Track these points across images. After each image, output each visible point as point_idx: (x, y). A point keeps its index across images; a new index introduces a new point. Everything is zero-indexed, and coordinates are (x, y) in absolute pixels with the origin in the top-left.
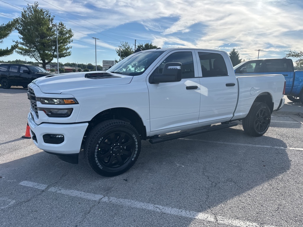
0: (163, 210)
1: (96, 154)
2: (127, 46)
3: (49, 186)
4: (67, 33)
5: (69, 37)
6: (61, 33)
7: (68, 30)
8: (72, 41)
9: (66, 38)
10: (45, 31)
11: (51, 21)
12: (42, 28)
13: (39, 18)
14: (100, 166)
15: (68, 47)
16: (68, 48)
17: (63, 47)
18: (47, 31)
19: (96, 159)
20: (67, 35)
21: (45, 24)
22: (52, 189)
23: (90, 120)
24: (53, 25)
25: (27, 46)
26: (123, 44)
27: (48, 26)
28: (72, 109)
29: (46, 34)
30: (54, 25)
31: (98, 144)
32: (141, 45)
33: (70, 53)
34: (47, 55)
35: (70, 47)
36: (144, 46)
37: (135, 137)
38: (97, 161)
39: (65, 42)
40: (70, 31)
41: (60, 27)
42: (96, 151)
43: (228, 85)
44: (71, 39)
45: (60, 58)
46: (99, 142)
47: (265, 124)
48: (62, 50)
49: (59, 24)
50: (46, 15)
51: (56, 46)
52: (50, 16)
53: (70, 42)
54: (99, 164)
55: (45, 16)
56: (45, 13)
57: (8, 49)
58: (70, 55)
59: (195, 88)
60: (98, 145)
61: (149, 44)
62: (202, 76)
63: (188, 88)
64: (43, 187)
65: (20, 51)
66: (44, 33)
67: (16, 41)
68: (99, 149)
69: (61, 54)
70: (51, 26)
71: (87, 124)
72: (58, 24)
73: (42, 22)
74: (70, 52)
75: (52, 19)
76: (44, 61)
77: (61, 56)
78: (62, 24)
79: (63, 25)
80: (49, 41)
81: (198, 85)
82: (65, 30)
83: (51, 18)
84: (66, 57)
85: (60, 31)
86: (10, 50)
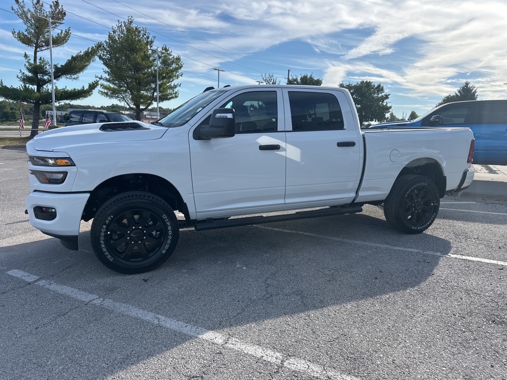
0: (162, 323)
1: (102, 238)
2: (273, 80)
3: (40, 278)
4: (173, 62)
5: (176, 69)
6: (165, 62)
7: (175, 57)
8: (182, 75)
9: (172, 71)
10: (139, 60)
11: (150, 44)
12: (135, 55)
13: (133, 41)
14: (109, 257)
15: (176, 84)
16: (175, 87)
17: (168, 84)
18: (143, 59)
19: (103, 246)
20: (174, 66)
21: (141, 49)
22: (41, 283)
23: (92, 189)
24: (153, 50)
25: (115, 84)
26: (265, 78)
27: (145, 52)
28: (66, 173)
29: (140, 64)
30: (154, 52)
31: (105, 224)
32: (295, 78)
33: (177, 95)
34: (142, 97)
35: (177, 85)
36: (299, 80)
37: (166, 218)
38: (104, 250)
39: (170, 77)
40: (178, 59)
41: (164, 53)
42: (102, 234)
43: (340, 145)
44: (180, 71)
45: (162, 101)
46: (107, 222)
47: (428, 214)
48: (165, 90)
49: (163, 49)
50: (143, 36)
51: (155, 82)
52: (148, 38)
53: (178, 76)
54: (107, 253)
55: (141, 36)
56: (142, 32)
57: (83, 89)
58: (176, 97)
59: (276, 147)
60: (105, 227)
61: (309, 77)
62: (292, 130)
63: (263, 148)
64: (31, 278)
65: (106, 91)
66: (138, 64)
67: (99, 77)
68: (109, 233)
69: (163, 96)
70: (150, 52)
71: (88, 195)
72: (160, 49)
73: (136, 47)
74: (177, 92)
75: (152, 42)
76: (138, 106)
77: (164, 98)
78: (166, 50)
79: (168, 50)
80: (146, 76)
81: (282, 144)
82: (171, 57)
83: (149, 40)
84: (171, 100)
85: (163, 60)
86: (87, 89)
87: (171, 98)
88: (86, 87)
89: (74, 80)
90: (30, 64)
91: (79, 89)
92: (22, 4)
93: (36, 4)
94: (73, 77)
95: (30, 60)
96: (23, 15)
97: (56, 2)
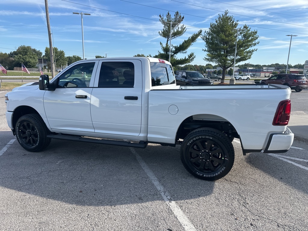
1: (17, 132)
4: (250, 36)
8: (258, 43)
19: (18, 136)
22: (7, 146)
28: (7, 103)
40: (255, 33)
41: (244, 30)
43: (127, 98)
46: (18, 126)
52: (233, 22)
53: (255, 44)
54: (19, 139)
62: (98, 87)
63: (77, 97)
68: (20, 131)
71: (12, 113)
78: (246, 27)
79: (248, 28)
81: (89, 95)
82: (250, 32)
86: (188, 58)
87: (248, 59)
88: (187, 57)
89: (184, 53)
90: (163, 47)
91: (184, 59)
92: (162, 17)
93: (168, 15)
94: (184, 52)
95: (162, 45)
96: (163, 22)
97: (177, 12)
